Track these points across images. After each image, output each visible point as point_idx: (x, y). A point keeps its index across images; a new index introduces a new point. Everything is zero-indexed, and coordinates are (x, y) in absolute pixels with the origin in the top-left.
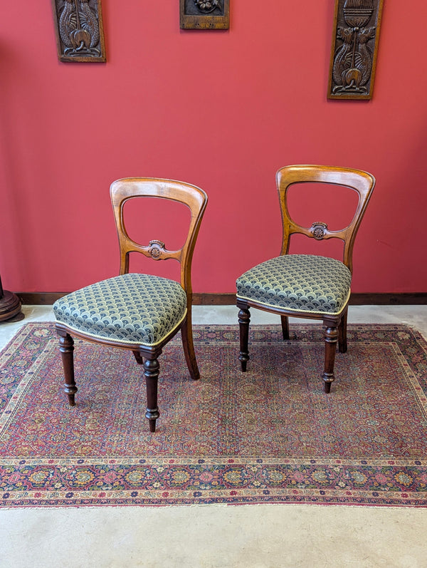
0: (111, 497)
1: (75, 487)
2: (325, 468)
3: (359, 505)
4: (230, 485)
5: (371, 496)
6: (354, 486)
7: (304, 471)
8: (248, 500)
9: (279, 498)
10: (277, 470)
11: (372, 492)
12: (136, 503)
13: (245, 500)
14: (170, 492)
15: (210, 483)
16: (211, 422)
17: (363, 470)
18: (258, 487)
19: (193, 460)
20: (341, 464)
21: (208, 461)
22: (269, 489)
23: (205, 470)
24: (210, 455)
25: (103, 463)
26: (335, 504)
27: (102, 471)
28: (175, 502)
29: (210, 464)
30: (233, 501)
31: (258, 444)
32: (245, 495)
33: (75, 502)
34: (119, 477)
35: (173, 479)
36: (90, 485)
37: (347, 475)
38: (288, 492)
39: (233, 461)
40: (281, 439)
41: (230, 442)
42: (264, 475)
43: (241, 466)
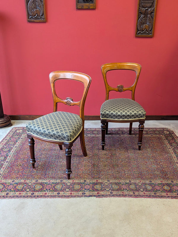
0: (49, 195)
1: (35, 191)
2: (135, 183)
3: (148, 198)
4: (97, 190)
5: (154, 194)
6: (147, 191)
7: (127, 185)
8: (104, 196)
9: (116, 195)
10: (115, 184)
11: (154, 193)
12: (59, 197)
13: (103, 196)
14: (73, 193)
15: (89, 189)
16: (89, 166)
17: (150, 185)
18: (108, 191)
19: (82, 180)
20: (141, 182)
22: (113, 192)
23: (87, 184)
24: (89, 179)
25: (46, 182)
26: (139, 197)
27: (45, 185)
28: (75, 197)
29: (89, 182)
30: (98, 196)
31: (108, 174)
32: (103, 194)
33: (35, 196)
34: (52, 187)
35: (74, 188)
36: (41, 190)
37: (144, 186)
38: (120, 193)
39: (98, 181)
40: (117, 172)
41: (96, 174)
42: (110, 186)
43: (101, 183)
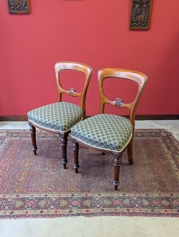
0: (31, 213)
1: (14, 209)
2: (130, 198)
3: (145, 216)
4: (86, 207)
5: (151, 212)
6: (143, 207)
7: (120, 199)
8: (94, 214)
9: (108, 213)
10: (107, 199)
11: (151, 209)
12: (42, 216)
13: (93, 214)
14: (58, 210)
15: (77, 206)
16: (78, 176)
17: (147, 199)
18: (99, 208)
19: (69, 195)
20: (137, 196)
21: (76, 195)
22: (104, 209)
23: (74, 200)
24: (77, 192)
25: (28, 197)
26: (134, 216)
27: (27, 201)
28: (60, 216)
29: (77, 196)
30: (87, 215)
31: (99, 187)
32: (92, 212)
33: (14, 216)
34: (35, 203)
35: (60, 204)
36: (21, 208)
37: (140, 201)
38: (112, 210)
39: (87, 195)
40: (110, 184)
41: (86, 186)
42: (101, 202)
43: (91, 197)
